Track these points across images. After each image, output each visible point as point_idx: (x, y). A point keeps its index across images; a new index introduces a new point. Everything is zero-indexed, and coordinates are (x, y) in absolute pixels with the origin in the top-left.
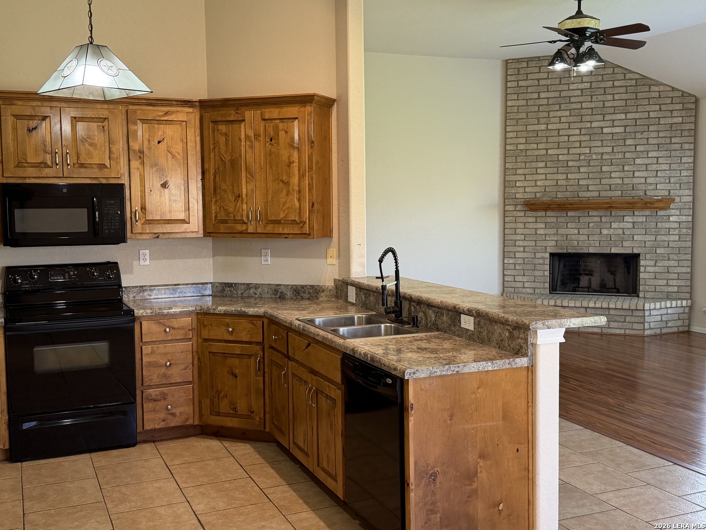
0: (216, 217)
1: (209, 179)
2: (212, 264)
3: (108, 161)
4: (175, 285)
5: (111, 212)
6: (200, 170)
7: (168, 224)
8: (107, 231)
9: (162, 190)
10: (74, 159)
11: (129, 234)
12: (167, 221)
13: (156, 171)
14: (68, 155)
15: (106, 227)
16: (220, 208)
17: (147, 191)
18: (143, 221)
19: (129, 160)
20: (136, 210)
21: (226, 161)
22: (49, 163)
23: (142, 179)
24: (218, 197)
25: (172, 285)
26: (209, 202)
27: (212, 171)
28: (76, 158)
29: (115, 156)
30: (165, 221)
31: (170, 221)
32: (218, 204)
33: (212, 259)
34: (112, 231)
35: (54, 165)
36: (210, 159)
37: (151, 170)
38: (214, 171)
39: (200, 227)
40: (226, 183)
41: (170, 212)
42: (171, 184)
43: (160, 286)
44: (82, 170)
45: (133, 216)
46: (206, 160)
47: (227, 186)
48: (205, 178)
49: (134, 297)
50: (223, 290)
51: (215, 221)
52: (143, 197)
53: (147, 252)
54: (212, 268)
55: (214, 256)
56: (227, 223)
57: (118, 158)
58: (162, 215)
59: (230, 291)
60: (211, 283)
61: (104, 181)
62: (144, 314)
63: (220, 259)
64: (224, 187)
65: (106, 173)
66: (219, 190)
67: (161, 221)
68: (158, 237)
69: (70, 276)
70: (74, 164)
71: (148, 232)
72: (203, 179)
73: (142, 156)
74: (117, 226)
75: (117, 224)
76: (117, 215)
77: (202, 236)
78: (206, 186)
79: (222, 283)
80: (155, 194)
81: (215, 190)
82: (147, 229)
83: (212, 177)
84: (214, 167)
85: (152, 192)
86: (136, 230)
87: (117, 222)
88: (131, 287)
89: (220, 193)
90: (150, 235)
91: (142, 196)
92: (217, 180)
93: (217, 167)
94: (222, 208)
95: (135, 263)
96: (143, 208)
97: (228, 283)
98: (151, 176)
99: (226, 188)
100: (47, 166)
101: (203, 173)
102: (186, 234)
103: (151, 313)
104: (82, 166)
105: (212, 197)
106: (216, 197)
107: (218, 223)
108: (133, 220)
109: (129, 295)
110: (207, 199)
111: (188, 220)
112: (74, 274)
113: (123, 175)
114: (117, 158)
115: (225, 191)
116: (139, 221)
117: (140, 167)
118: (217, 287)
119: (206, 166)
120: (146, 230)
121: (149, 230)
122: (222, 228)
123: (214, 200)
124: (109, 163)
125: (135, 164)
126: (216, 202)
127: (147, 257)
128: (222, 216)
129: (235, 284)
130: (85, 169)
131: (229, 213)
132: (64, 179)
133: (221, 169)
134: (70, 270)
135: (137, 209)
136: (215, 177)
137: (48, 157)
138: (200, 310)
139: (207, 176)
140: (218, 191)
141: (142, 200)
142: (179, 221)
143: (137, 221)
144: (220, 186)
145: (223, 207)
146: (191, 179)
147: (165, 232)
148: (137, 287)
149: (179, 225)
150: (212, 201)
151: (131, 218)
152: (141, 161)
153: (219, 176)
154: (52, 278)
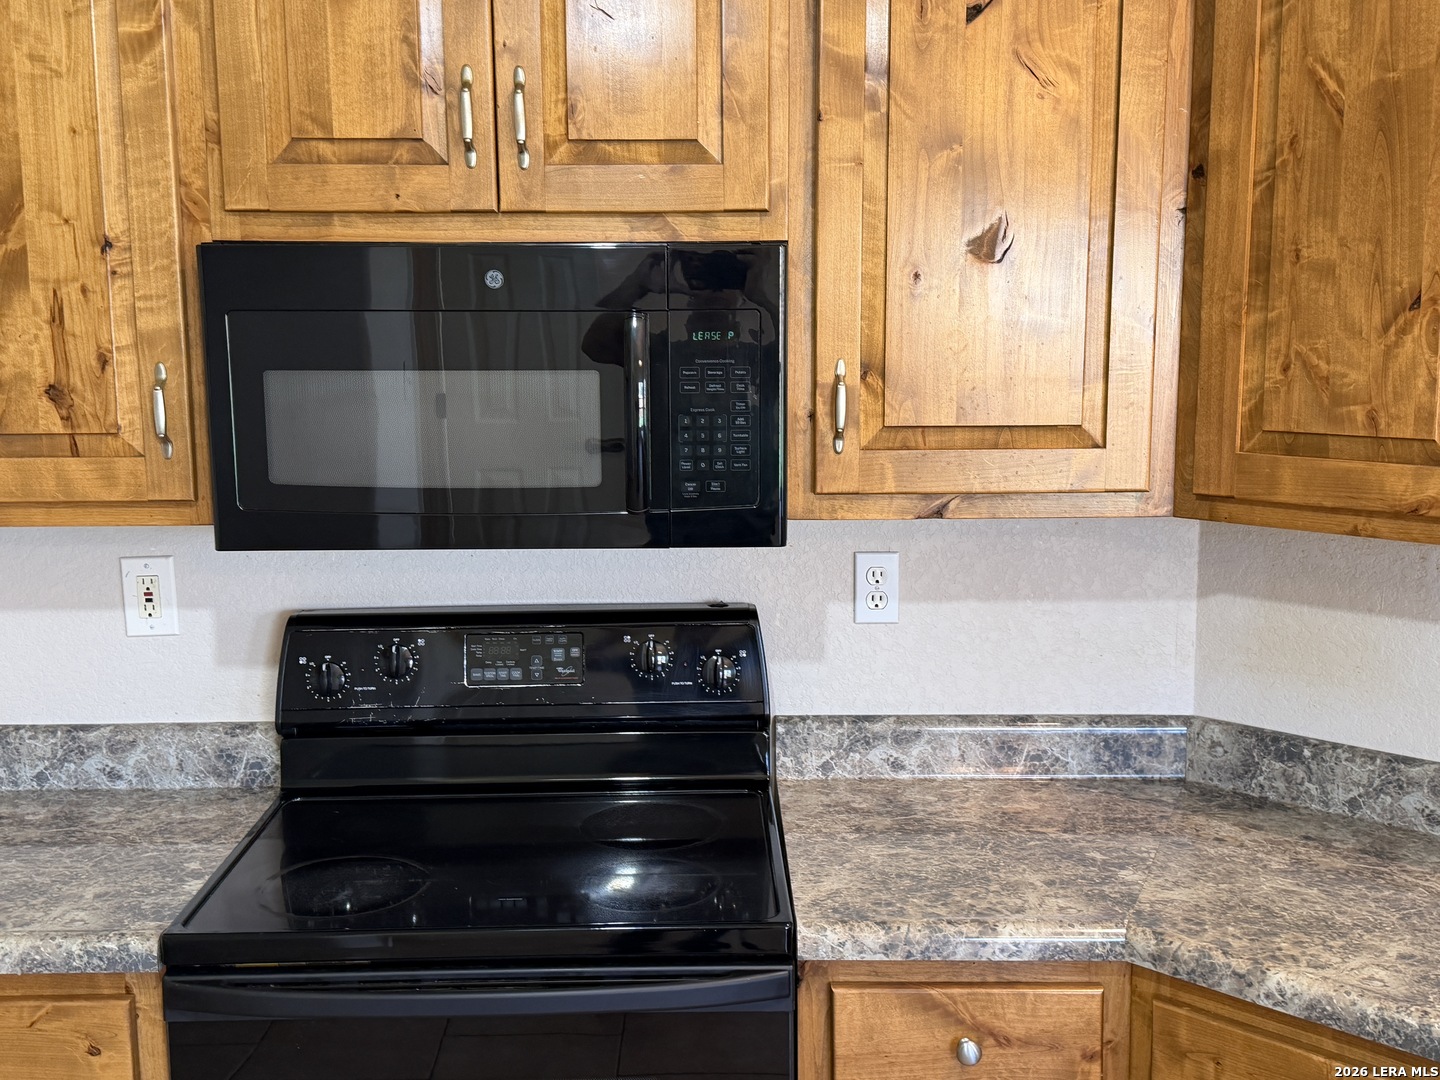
0: (1256, 414)
1: (1233, 207)
2: (1193, 629)
3: (714, 122)
4: (1015, 720)
5: (712, 388)
6: (1178, 160)
7: (996, 446)
8: (690, 486)
9: (975, 269)
10: (552, 118)
11: (797, 497)
12: (989, 435)
13: (952, 171)
14: (519, 98)
15: (686, 466)
16: (1285, 369)
17: (898, 277)
18: (869, 431)
19: (817, 117)
20: (837, 378)
21: (1347, 99)
22: (435, 138)
23: (874, 215)
24: (1281, 306)
25: (995, 720)
26: (1223, 331)
27: (1253, 162)
28: (561, 110)
29: (746, 99)
30: (977, 434)
31: (1005, 436)
32: (1273, 343)
33: (1194, 604)
34: (715, 487)
35: (457, 153)
36: (1244, 90)
37: (923, 165)
38: (1264, 158)
39: (1158, 464)
40: (1333, 228)
41: (1008, 383)
42: (1022, 241)
43: (940, 720)
44: (590, 172)
45: (822, 409)
46: (1223, 97)
47: (1343, 242)
48: (1211, 205)
49: (825, 767)
50: (1248, 768)
51: (1247, 435)
52: (877, 313)
53: (891, 563)
54: (1192, 651)
55: (1205, 591)
56: (1322, 452)
57: (763, 105)
58: (967, 405)
59: (1288, 779)
60: (1186, 721)
61: (690, 232)
62: (850, 954)
63: (1239, 610)
64: (1320, 245)
65: (698, 186)
66: (1287, 265)
67: (959, 436)
68: (939, 513)
69: (550, 666)
70: (550, 146)
71: (890, 486)
72: (1194, 209)
73: (882, 92)
74: (739, 459)
75: (741, 450)
76: (741, 406)
77: (1167, 508)
78: (1209, 248)
79: (1244, 731)
80: (934, 293)
81: (1262, 265)
82: (890, 473)
83: (1250, 196)
84: (1267, 135)
85: (922, 281)
86: (834, 478)
87: (741, 442)
88: (817, 718)
89: (1293, 282)
90: (899, 502)
91: (872, 307)
92: (1278, 210)
93: (1284, 134)
94: (1296, 370)
95: (838, 611)
96: (874, 368)
97: (1276, 737)
98: (921, 199)
99: (1334, 253)
100: (424, 156)
101: (1198, 172)
102: (1081, 500)
103: (887, 948)
104: (588, 151)
105: (1237, 310)
106: (1266, 308)
107: (1263, 450)
108: (824, 426)
109: (803, 757)
110: (1211, 315)
111: (1094, 429)
112: (568, 661)
113: (779, 195)
114: (755, 108)
115: (1326, 271)
116: (850, 434)
117: (872, 153)
118: (1214, 744)
119: (1221, 133)
120: (883, 478)
121: (899, 477)
122: (1290, 478)
123: (1250, 321)
124: (715, 134)
125: (843, 135)
126: (1264, 331)
127: (892, 585)
128: (1294, 410)
129: (1319, 747)
130: (601, 169)
131: (1338, 400)
132: (505, 221)
133: (1308, 144)
134: (550, 639)
135: (841, 371)
136: (1271, 190)
137: (431, 108)
138: (1157, 958)
139: (1220, 187)
140: (1282, 273)
141: (870, 327)
142: (1049, 436)
143: (838, 435)
144: (1296, 242)
145: (1307, 366)
146: (1127, 208)
147: (977, 488)
148: (838, 720)
149: (1049, 455)
150: (1237, 327)
151: (812, 416)
152: (874, 121)
153: (1297, 189)
154: (477, 675)
